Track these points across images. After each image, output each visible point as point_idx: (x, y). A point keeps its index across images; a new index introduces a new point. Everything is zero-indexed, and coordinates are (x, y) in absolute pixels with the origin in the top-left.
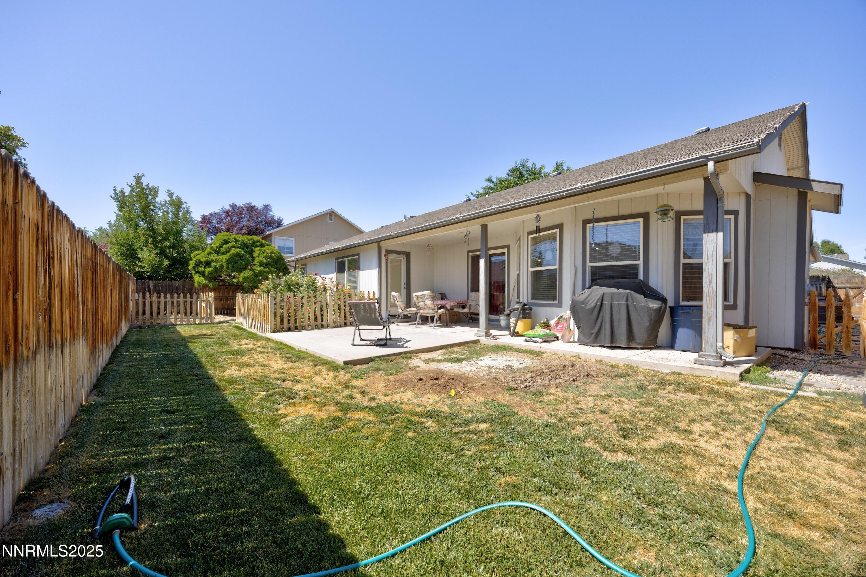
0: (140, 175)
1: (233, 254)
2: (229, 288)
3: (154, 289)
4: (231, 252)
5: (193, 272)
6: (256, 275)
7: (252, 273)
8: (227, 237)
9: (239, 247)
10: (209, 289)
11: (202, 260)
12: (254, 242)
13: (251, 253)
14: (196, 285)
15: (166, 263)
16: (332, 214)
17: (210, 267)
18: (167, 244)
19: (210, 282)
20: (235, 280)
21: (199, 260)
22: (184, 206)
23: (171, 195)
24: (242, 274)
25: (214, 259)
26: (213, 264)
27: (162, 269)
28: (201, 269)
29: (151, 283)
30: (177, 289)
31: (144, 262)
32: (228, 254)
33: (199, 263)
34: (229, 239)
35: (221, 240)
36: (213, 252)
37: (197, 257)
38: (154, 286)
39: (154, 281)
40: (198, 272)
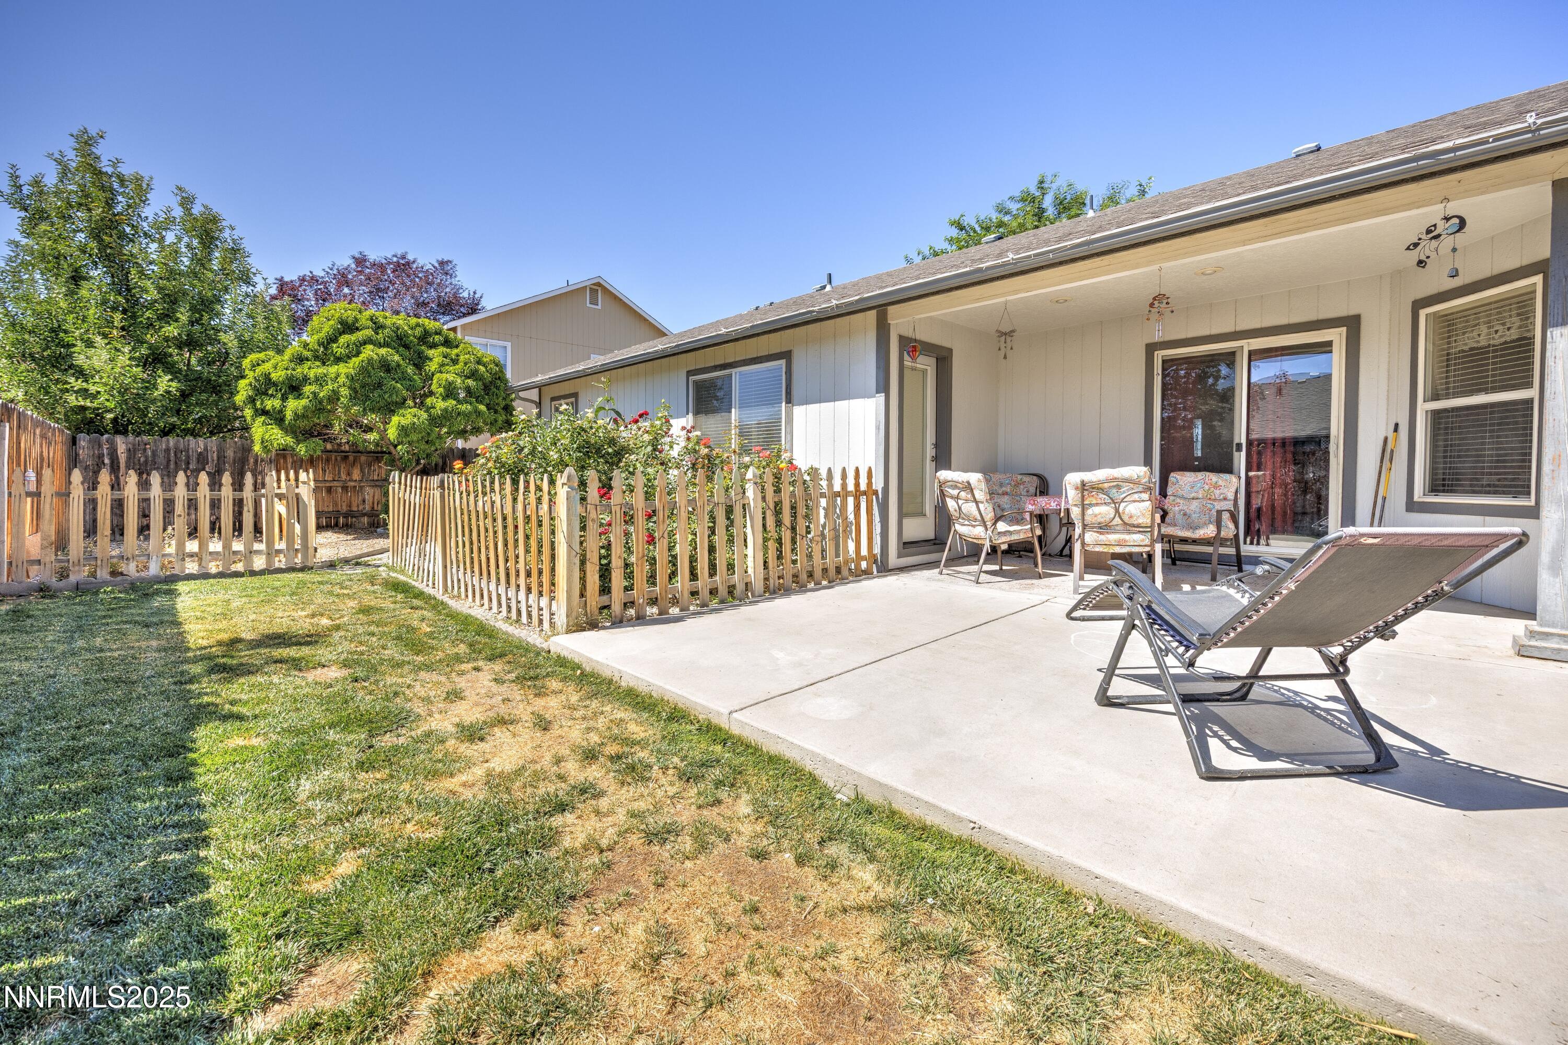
0: (93, 132)
1: (370, 361)
2: (351, 458)
3: (129, 459)
4: (362, 356)
5: (248, 412)
6: (434, 421)
7: (425, 416)
8: (350, 315)
9: (386, 345)
10: (294, 462)
11: (274, 376)
12: (426, 334)
13: (420, 362)
14: (257, 448)
15: (165, 383)
16: (598, 289)
17: (299, 396)
18: (171, 330)
19: (298, 442)
20: (372, 437)
21: (267, 376)
22: (226, 234)
23: (187, 202)
24: (395, 419)
25: (312, 374)
26: (308, 389)
27: (154, 401)
28: (271, 404)
29: (122, 445)
30: (202, 459)
31: (97, 379)
32: (355, 361)
33: (265, 386)
34: (356, 320)
35: (332, 322)
36: (307, 354)
37: (259, 370)
38: (131, 452)
39: (131, 437)
40: (264, 412)
